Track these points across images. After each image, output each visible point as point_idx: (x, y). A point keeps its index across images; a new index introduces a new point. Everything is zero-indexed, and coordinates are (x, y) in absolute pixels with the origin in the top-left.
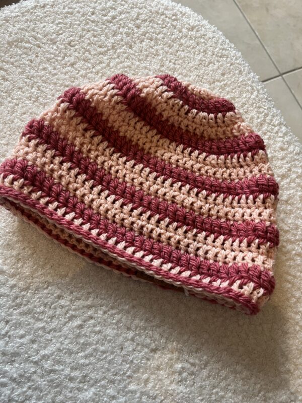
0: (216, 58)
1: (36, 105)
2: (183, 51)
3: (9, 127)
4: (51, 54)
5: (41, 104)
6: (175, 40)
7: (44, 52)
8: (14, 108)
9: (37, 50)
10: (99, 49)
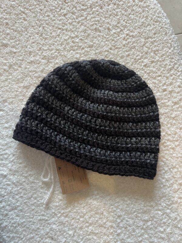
0: (153, 23)
1: (41, 39)
2: (133, 15)
3: (25, 50)
4: (53, 6)
5: (44, 38)
6: (130, 7)
7: (49, 5)
8: (28, 38)
9: (46, 3)
10: (82, 7)
